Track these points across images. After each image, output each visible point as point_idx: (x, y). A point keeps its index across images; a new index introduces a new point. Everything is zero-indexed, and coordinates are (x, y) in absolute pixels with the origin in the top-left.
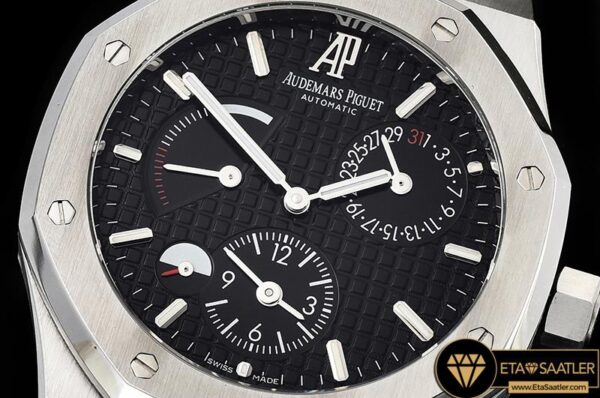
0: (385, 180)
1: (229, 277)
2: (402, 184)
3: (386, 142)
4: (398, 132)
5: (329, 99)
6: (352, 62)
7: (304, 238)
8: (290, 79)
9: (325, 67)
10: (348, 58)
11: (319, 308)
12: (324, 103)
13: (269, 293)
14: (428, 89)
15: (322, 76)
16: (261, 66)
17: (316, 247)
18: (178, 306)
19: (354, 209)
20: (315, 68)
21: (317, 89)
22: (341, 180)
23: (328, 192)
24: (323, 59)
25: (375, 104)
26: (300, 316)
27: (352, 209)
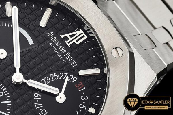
0: (56, 93)
2: (61, 98)
3: (67, 79)
4: (74, 79)
5: (59, 51)
6: (77, 43)
7: (11, 93)
8: (50, 34)
9: (66, 38)
10: (77, 41)
12: (56, 51)
14: (97, 71)
15: (63, 41)
16: (43, 23)
17: (13, 100)
19: (37, 96)
20: (62, 36)
21: (57, 44)
22: (41, 82)
23: (32, 83)
24: (68, 35)
25: (74, 64)
27: (36, 95)
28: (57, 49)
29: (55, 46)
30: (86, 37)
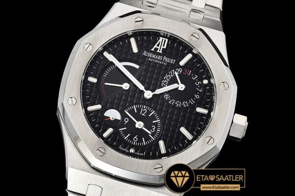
0: (176, 87)
1: (126, 120)
2: (182, 87)
3: (176, 74)
4: (180, 70)
5: (157, 60)
6: (165, 47)
7: (150, 106)
8: (145, 53)
9: (156, 49)
10: (164, 46)
11: (156, 129)
12: (156, 61)
13: (139, 125)
14: (189, 56)
15: (155, 52)
16: (135, 49)
17: (155, 109)
18: (110, 130)
19: (167, 97)
20: (153, 50)
21: (154, 56)
22: (163, 87)
23: (158, 92)
24: (155, 46)
25: (172, 61)
26: (150, 133)
27: (166, 96)
28: (156, 59)
29: (153, 58)
30: (167, 40)
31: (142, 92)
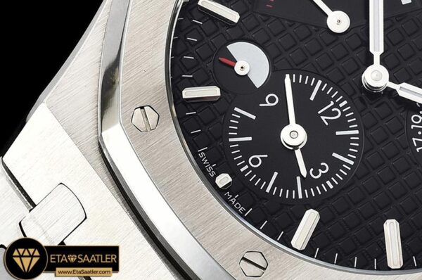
1: (272, 100)
11: (325, 178)
13: (293, 135)
17: (364, 129)
18: (213, 91)
19: (418, 122)
23: (407, 91)
27: (416, 119)
31: (369, 60)
